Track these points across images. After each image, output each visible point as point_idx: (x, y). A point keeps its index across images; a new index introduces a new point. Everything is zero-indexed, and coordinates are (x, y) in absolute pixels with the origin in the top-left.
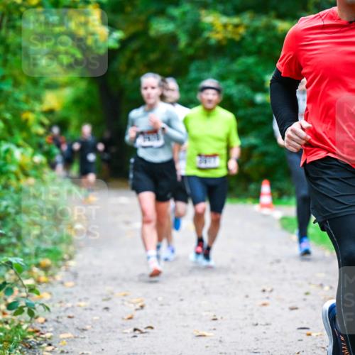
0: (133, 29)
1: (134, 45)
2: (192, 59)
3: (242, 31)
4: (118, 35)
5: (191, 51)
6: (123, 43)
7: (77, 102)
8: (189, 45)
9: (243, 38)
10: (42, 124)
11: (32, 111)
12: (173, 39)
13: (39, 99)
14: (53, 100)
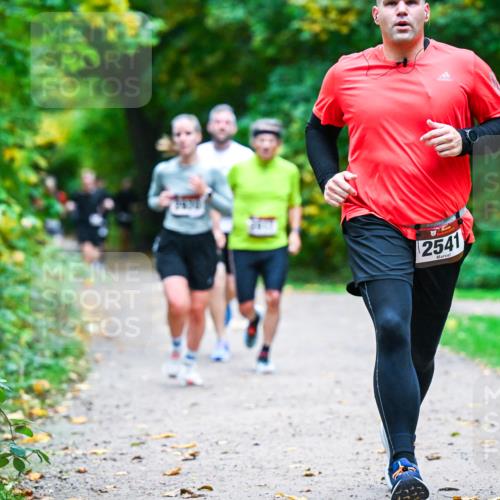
0: (179, 17)
1: (181, 42)
2: (273, 62)
3: (352, 19)
4: (157, 25)
5: (271, 52)
6: (165, 38)
7: (91, 131)
8: (268, 42)
9: (353, 31)
10: (36, 167)
11: (21, 147)
12: (242, 31)
13: (31, 127)
14: (53, 129)
